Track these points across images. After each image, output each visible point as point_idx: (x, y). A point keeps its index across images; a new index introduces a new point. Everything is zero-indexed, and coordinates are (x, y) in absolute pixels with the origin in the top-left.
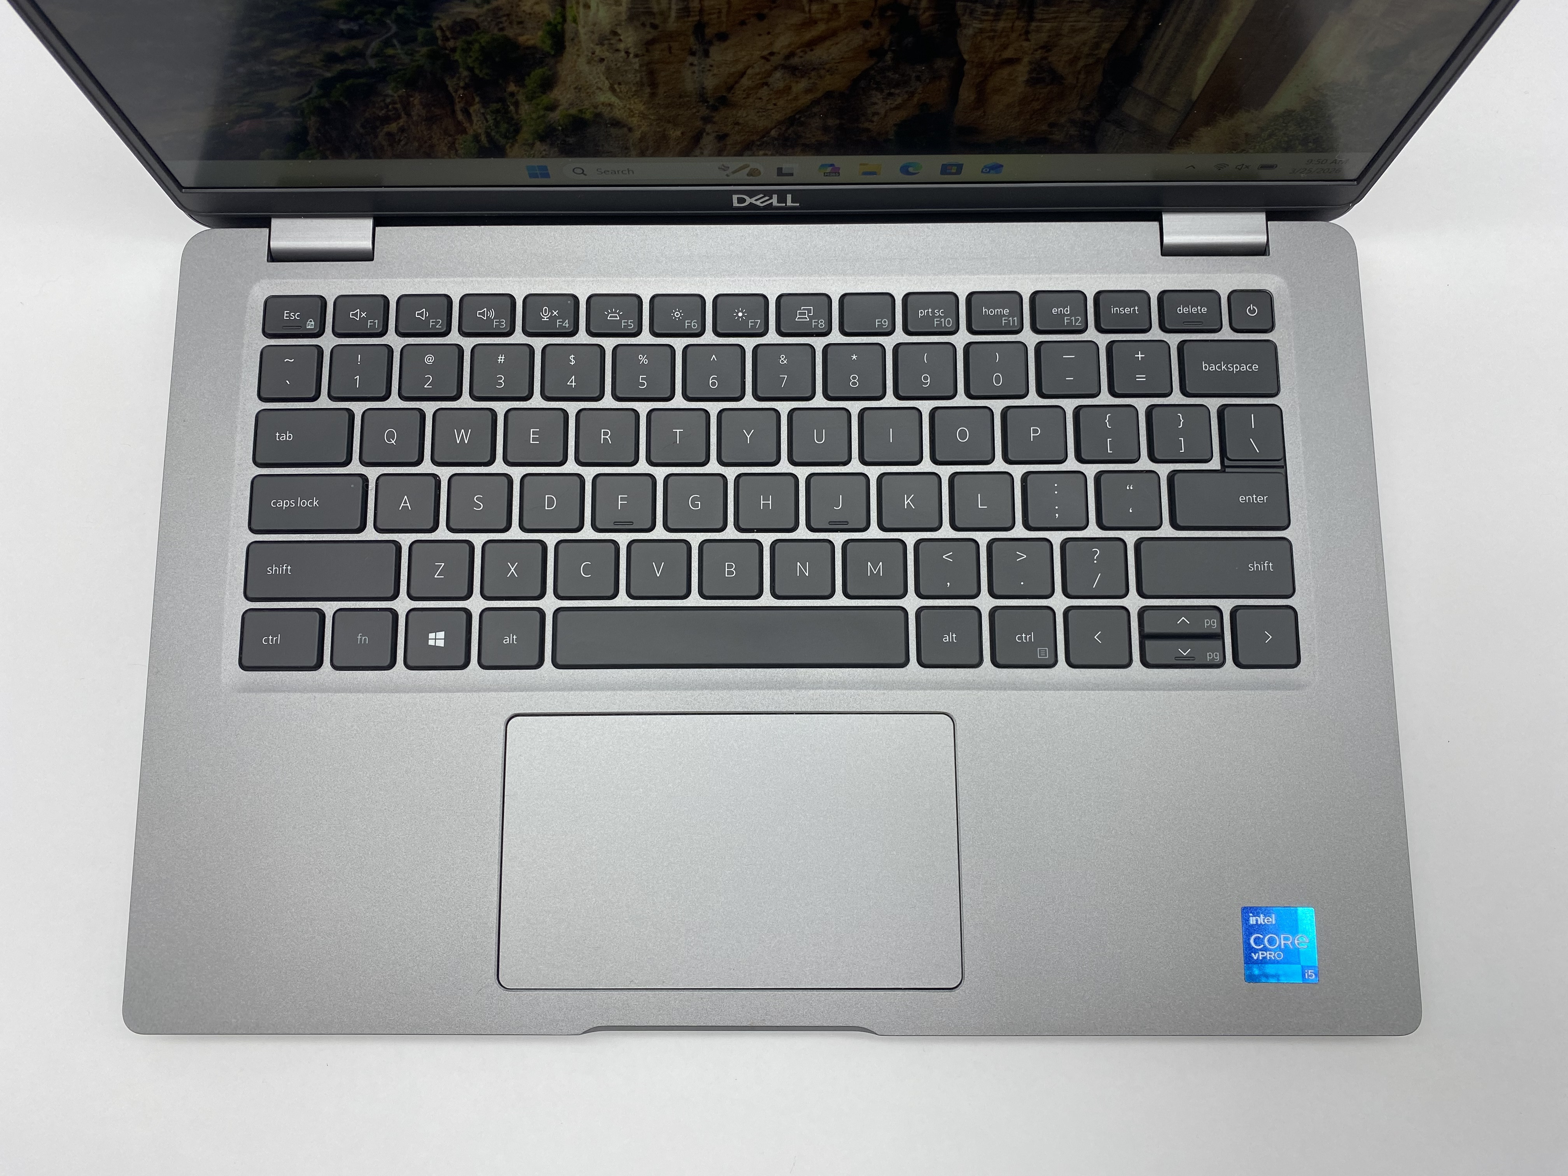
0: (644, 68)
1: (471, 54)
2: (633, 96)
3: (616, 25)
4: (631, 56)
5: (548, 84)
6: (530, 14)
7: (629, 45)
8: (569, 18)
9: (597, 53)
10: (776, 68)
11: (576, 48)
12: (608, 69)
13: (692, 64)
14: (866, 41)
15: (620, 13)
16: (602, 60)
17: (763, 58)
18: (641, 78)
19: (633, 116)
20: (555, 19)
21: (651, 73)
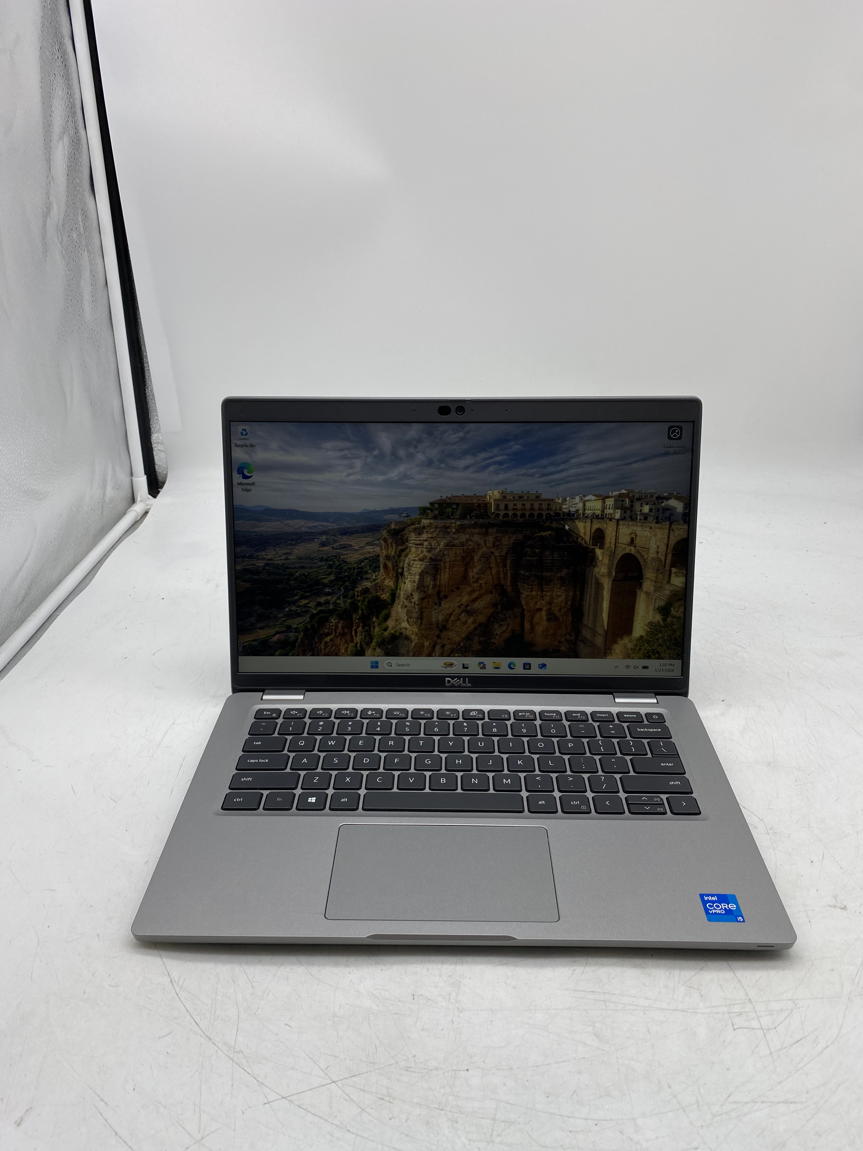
0: (419, 611)
1: (364, 603)
2: (414, 624)
3: (413, 591)
4: (416, 605)
5: (387, 617)
6: (387, 586)
7: (416, 600)
8: (399, 588)
9: (405, 603)
10: (462, 612)
11: (399, 601)
12: (408, 611)
13: (435, 609)
14: (491, 599)
15: (414, 586)
16: (406, 607)
17: (458, 606)
18: (418, 615)
19: (413, 634)
20: (394, 588)
21: (422, 613)
